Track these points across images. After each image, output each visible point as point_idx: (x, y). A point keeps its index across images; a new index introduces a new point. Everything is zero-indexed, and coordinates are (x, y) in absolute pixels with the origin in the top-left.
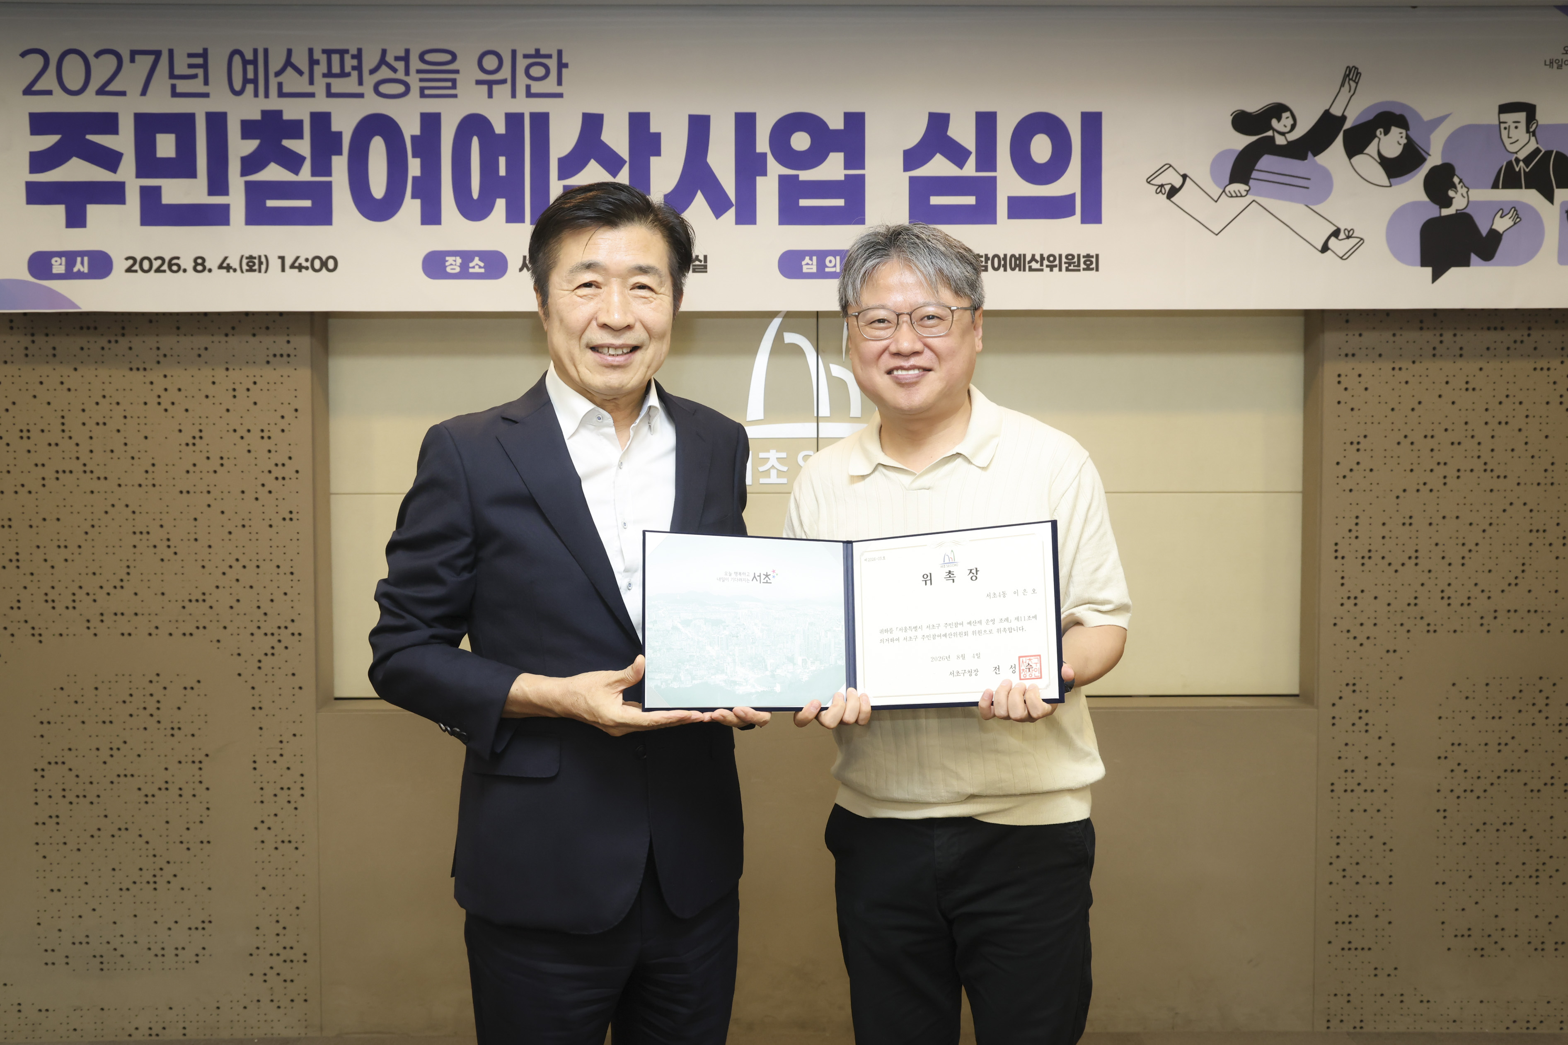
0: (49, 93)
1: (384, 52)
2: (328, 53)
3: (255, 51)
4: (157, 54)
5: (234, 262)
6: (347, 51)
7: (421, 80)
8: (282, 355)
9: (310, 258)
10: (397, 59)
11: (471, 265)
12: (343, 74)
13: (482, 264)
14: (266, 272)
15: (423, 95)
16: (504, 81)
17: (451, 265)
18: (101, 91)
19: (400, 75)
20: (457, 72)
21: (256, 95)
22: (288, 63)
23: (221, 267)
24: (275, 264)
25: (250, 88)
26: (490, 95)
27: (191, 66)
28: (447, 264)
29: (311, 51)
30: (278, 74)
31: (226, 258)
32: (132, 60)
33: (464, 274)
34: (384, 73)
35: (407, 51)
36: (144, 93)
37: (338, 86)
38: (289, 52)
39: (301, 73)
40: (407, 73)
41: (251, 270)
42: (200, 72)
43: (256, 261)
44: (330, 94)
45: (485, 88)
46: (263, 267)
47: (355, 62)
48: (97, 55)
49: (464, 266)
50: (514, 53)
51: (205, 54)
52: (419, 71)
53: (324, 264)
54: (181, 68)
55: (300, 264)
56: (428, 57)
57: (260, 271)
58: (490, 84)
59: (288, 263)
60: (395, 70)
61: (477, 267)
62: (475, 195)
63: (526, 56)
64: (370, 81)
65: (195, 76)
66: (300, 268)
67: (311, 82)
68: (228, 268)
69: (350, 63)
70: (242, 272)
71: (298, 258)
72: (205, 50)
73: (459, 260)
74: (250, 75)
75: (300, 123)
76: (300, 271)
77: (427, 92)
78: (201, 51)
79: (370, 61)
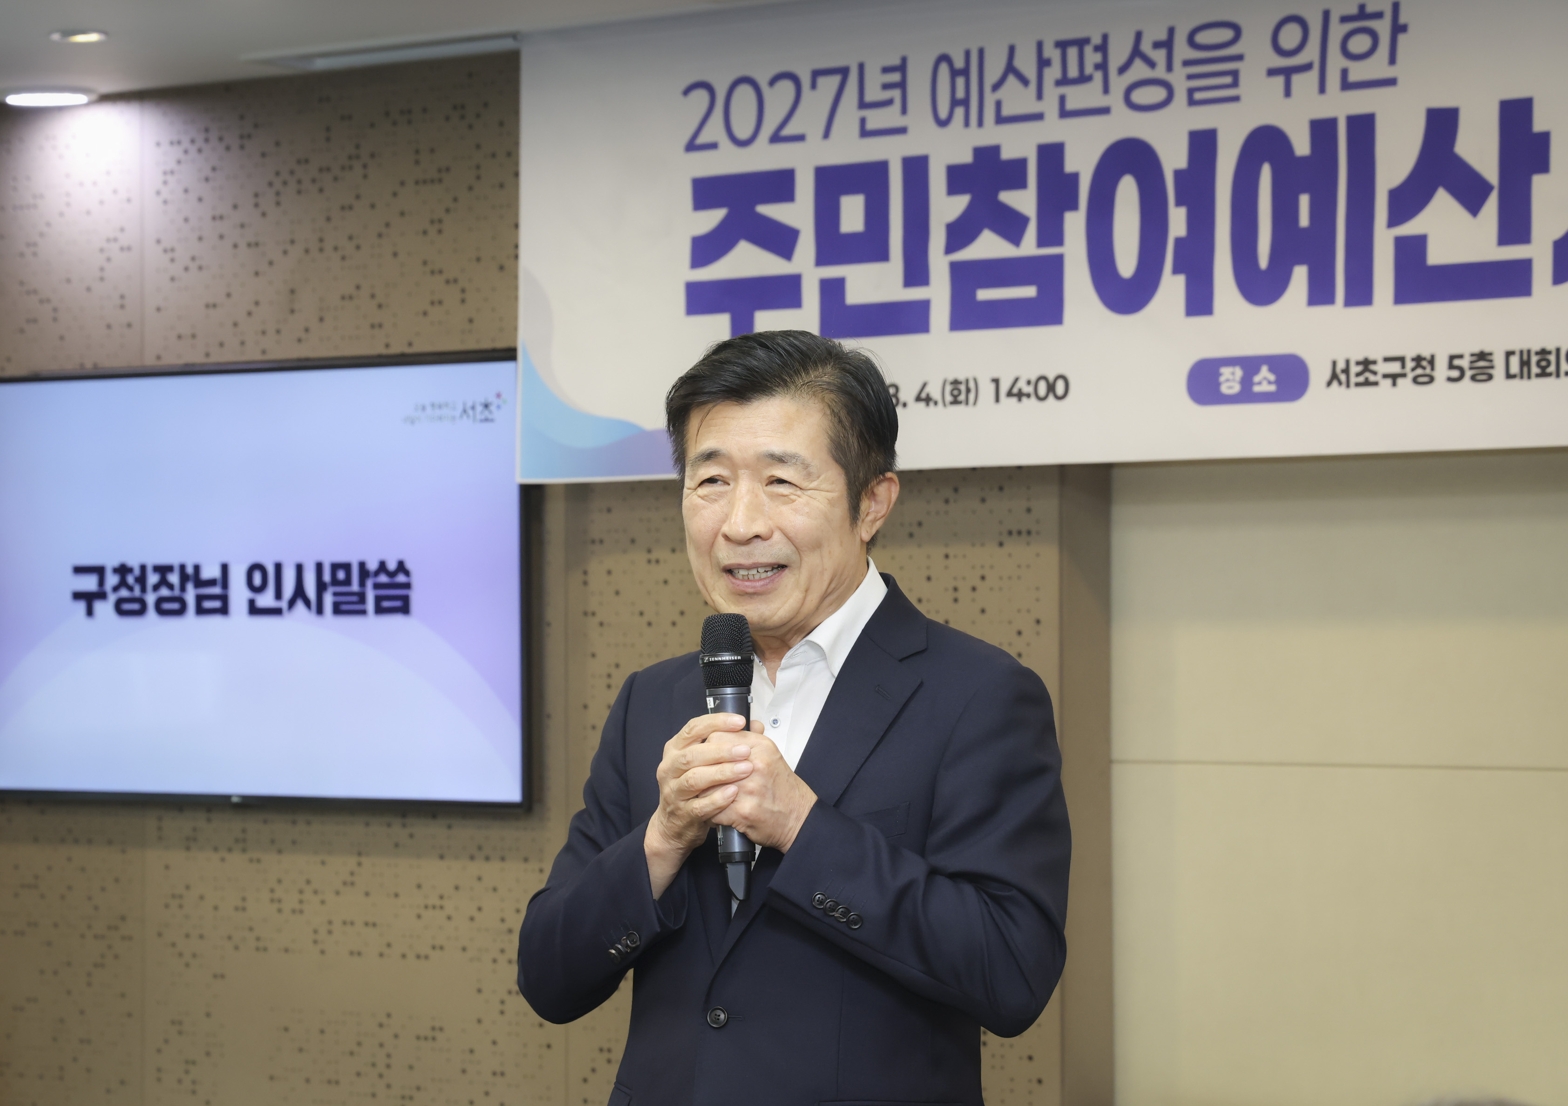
0: (713, 146)
1: (1139, 36)
2: (1062, 45)
3: (967, 54)
4: (844, 72)
5: (934, 391)
6: (1087, 41)
7: (1190, 77)
8: (1019, 533)
9: (1033, 379)
10: (1157, 45)
11: (1257, 379)
12: (1083, 79)
13: (1272, 377)
14: (975, 403)
15: (1192, 102)
16: (1307, 67)
17: (1228, 380)
18: (776, 138)
19: (1160, 72)
20: (1239, 58)
21: (967, 124)
22: (1010, 69)
23: (918, 399)
24: (987, 390)
25: (959, 112)
26: (1288, 93)
27: (886, 86)
28: (1222, 379)
29: (1040, 46)
30: (996, 87)
31: (924, 385)
32: (814, 86)
33: (1246, 395)
34: (1139, 70)
35: (1171, 31)
36: (827, 134)
37: (1078, 96)
38: (1012, 50)
39: (1025, 82)
40: (1169, 68)
41: (955, 402)
42: (896, 94)
43: (963, 388)
44: (1064, 113)
45: (1280, 80)
46: (972, 396)
47: (1098, 58)
48: (773, 82)
49: (1247, 382)
50: (1326, 15)
51: (902, 68)
52: (1187, 63)
53: (1051, 388)
54: (873, 93)
55: (1020, 390)
56: (1201, 38)
57: (967, 403)
58: (1287, 73)
59: (1004, 388)
60: (1152, 64)
61: (1265, 380)
62: (1263, 262)
63: (1345, 19)
64: (1119, 84)
65: (889, 102)
66: (1020, 395)
67: (1040, 96)
68: (928, 400)
69: (1092, 58)
70: (945, 405)
71: (1016, 380)
72: (904, 60)
73: (1238, 372)
74: (960, 94)
75: (1021, 164)
76: (1020, 400)
77: (1198, 96)
78: (897, 62)
79: (1118, 54)
